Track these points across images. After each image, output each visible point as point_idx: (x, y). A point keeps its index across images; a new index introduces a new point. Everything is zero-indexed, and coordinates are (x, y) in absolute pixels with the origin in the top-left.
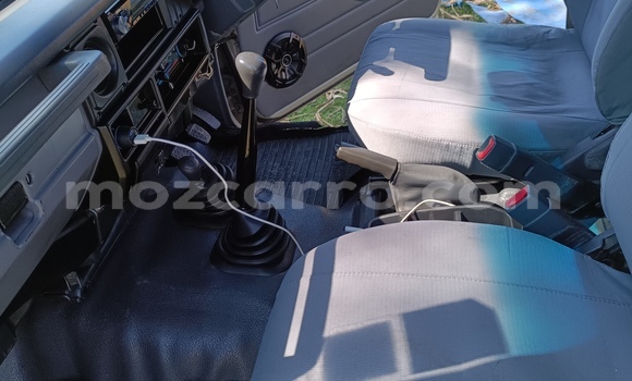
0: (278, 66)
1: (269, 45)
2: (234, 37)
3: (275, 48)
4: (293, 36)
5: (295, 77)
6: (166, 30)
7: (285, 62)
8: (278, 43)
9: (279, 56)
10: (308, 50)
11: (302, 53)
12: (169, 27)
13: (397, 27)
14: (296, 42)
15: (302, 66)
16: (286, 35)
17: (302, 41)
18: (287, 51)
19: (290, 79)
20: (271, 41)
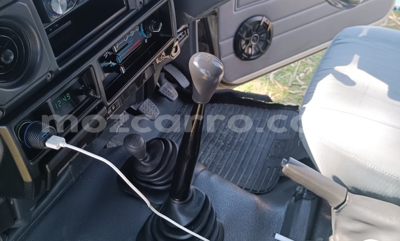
0: (247, 42)
1: (242, 25)
2: (215, 13)
3: (247, 28)
4: (264, 19)
5: (259, 53)
6: (128, 11)
7: (253, 40)
8: (251, 24)
9: (249, 35)
10: (275, 32)
11: (269, 35)
12: (131, 8)
13: (364, 33)
14: (266, 26)
15: (266, 45)
16: (259, 18)
17: (271, 24)
18: (257, 31)
19: (254, 55)
20: (245, 21)
